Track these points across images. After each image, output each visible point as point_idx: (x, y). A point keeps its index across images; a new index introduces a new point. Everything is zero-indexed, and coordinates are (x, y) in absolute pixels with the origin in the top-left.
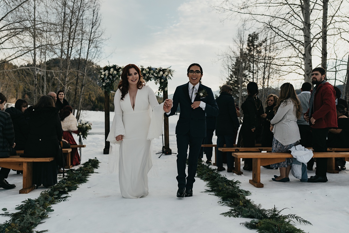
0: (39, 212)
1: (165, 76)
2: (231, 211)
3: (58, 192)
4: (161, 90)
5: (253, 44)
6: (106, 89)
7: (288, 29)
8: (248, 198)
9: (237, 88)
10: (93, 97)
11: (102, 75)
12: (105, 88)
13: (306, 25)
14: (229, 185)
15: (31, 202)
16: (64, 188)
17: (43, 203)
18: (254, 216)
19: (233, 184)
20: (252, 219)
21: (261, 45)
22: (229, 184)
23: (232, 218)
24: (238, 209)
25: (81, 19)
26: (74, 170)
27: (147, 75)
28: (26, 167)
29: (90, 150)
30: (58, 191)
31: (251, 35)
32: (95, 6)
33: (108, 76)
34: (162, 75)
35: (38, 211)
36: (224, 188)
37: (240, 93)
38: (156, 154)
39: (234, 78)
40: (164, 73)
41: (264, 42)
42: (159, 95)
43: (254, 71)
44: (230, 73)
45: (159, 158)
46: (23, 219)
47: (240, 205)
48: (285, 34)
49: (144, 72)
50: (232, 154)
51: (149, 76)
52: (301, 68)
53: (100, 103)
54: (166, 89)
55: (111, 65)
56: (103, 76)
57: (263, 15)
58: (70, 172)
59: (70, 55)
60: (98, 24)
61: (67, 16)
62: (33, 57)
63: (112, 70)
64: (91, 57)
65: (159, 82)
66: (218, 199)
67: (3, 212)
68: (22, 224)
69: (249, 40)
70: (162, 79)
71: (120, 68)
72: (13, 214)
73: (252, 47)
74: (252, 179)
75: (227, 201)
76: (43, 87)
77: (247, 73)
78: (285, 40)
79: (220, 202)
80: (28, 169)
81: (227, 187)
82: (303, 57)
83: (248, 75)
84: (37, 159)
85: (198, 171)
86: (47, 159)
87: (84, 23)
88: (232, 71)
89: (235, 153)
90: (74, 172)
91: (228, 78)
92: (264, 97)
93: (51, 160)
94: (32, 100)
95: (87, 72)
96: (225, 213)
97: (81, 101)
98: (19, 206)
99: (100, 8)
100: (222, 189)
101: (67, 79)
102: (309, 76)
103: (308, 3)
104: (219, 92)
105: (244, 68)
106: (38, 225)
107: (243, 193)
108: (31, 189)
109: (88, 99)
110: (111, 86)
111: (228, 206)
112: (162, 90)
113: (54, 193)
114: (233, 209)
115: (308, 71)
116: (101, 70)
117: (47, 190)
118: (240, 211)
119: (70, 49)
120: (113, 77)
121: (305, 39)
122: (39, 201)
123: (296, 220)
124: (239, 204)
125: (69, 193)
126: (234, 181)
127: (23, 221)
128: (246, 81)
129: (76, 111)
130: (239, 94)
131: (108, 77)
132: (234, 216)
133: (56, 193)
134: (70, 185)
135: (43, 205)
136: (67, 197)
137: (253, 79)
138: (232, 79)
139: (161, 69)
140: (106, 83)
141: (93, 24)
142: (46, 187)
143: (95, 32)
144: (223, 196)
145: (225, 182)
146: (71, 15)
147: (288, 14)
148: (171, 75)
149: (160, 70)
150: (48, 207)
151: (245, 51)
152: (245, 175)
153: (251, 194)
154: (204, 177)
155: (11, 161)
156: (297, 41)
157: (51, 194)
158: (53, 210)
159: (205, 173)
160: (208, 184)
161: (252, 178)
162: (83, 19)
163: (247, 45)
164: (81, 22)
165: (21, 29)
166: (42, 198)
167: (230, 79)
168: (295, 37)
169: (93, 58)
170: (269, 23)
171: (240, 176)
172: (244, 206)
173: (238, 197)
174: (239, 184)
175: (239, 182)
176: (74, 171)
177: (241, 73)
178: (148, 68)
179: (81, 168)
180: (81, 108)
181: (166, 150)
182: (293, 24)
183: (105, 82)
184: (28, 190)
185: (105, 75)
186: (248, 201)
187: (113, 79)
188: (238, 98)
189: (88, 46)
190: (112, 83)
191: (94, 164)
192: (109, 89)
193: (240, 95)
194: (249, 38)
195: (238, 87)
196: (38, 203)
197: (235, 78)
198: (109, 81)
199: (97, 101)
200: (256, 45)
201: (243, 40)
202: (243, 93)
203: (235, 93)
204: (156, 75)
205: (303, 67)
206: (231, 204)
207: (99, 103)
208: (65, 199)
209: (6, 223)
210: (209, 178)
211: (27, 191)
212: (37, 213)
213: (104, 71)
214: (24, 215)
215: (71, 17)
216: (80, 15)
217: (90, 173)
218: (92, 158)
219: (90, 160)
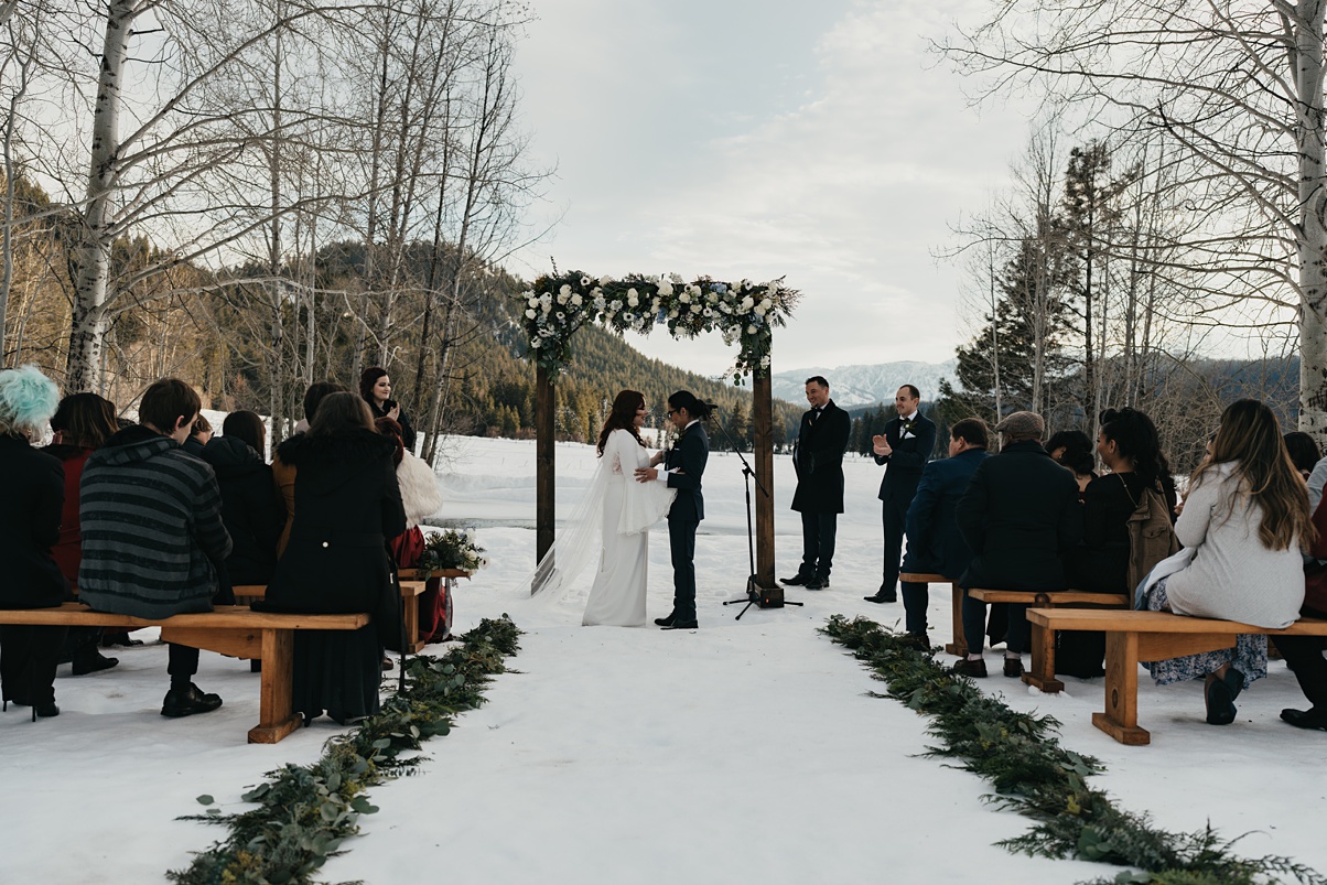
0: (330, 814)
1: (763, 313)
2: (1034, 835)
3: (388, 740)
4: (745, 364)
5: (1087, 186)
6: (544, 361)
7: (1233, 129)
8: (1094, 783)
9: (1023, 354)
10: (479, 384)
11: (529, 308)
12: (539, 359)
13: (1307, 114)
14: (1019, 731)
15: (298, 776)
16: (405, 729)
17: (339, 783)
18: (1126, 857)
19: (1031, 730)
20: (1123, 869)
21: (1119, 188)
22: (1017, 727)
23: (1039, 859)
24: (1061, 826)
25: (441, 98)
26: (431, 659)
27: (696, 309)
28: (272, 647)
29: (480, 586)
30: (384, 737)
31: (1080, 151)
32: (493, 49)
33: (549, 314)
34: (752, 309)
35: (328, 812)
36: (1001, 743)
37: (1036, 373)
38: (725, 604)
39: (1014, 316)
40: (757, 302)
41: (1131, 177)
42: (737, 383)
43: (1093, 290)
44: (996, 295)
45: (738, 618)
46: (275, 838)
47: (1070, 813)
48: (1221, 150)
49: (684, 298)
50: (1027, 614)
51: (701, 312)
52: (1286, 279)
53: (505, 407)
54: (764, 362)
55: (563, 272)
56: (531, 314)
57: (1136, 77)
58: (419, 667)
59: (402, 230)
60: (502, 119)
61: (391, 90)
62: (270, 241)
63: (565, 290)
64: (477, 238)
65: (739, 336)
66: (981, 785)
67: (202, 810)
68: (274, 857)
69: (1071, 171)
70: (751, 323)
71: (595, 283)
72: (234, 816)
73: (1085, 199)
74: (1104, 711)
75: (1013, 792)
76: (303, 349)
77: (1066, 297)
78: (1223, 171)
79: (989, 796)
80: (279, 653)
81: (1014, 740)
82: (1293, 237)
83: (1069, 304)
84: (311, 618)
85: (893, 675)
86: (345, 618)
87: (453, 113)
88: (1005, 288)
89: (1039, 611)
90: (433, 666)
91: (990, 316)
92: (1132, 390)
93: (359, 625)
94: (266, 397)
95: (464, 292)
96: (1011, 842)
97: (438, 401)
98: (255, 788)
99: (512, 57)
100: (993, 745)
101: (388, 319)
102: (1318, 311)
103: (1316, 28)
104: (954, 368)
105: (1051, 279)
106: (327, 863)
107: (1074, 764)
108: (287, 728)
109: (460, 392)
110: (560, 351)
111: (1022, 814)
112: (748, 365)
113: (374, 746)
114: (1042, 825)
115: (1315, 291)
116: (525, 290)
117: (345, 732)
118: (1071, 834)
119: (402, 209)
120: (570, 317)
121: (1303, 169)
122: (323, 775)
123: (1297, 880)
124: (1066, 808)
125: (423, 744)
126: (1037, 719)
127: (276, 844)
128: (1060, 325)
129: (421, 437)
130: (1033, 375)
131: (551, 316)
132: (1048, 854)
133: (381, 744)
134: (428, 717)
135: (340, 788)
136: (417, 760)
137: (1088, 318)
138: (1005, 319)
139: (748, 288)
140: (543, 339)
141: (486, 120)
142: (339, 720)
143: (493, 148)
144: (998, 774)
145: (999, 719)
146: (405, 87)
147: (1233, 70)
148: (786, 308)
149: (743, 292)
150: (355, 796)
151: (1059, 211)
152: (1073, 694)
153: (1104, 768)
154: (919, 699)
155: (222, 626)
156: (1271, 173)
157: (364, 749)
158: (375, 809)
159: (921, 682)
160: (937, 726)
161: (1104, 707)
162: (448, 100)
163: (1065, 188)
164: (443, 109)
165: (237, 140)
166: (334, 764)
167: (1000, 319)
168: (1264, 161)
169: (484, 241)
170: (1160, 109)
171: (1053, 696)
172: (1082, 814)
173: (1059, 780)
174: (1055, 728)
175: (1056, 723)
176: (433, 662)
177: (1041, 296)
178: (699, 283)
179: (455, 651)
180: (438, 426)
181: (762, 592)
182: (1253, 111)
183: (540, 337)
184: (278, 732)
185: (539, 309)
186: (1098, 799)
187: (568, 324)
188: (1029, 391)
189: (467, 197)
190: (564, 338)
191: (499, 638)
192: (555, 361)
193: (1037, 379)
194: (1073, 162)
195: (1031, 352)
196: (321, 779)
197: (1019, 315)
198: (553, 333)
199: (492, 402)
200: (1101, 189)
201: (1048, 172)
202: (1046, 374)
203: (1016, 373)
204: (729, 310)
205: (1295, 275)
206: (1033, 806)
207: (502, 408)
208: (413, 770)
209: (215, 851)
210: (936, 703)
211: (274, 735)
212: (326, 818)
213: (538, 296)
214: (279, 823)
215: (405, 93)
216: (438, 83)
217: (489, 673)
218: (494, 616)
219: (486, 625)
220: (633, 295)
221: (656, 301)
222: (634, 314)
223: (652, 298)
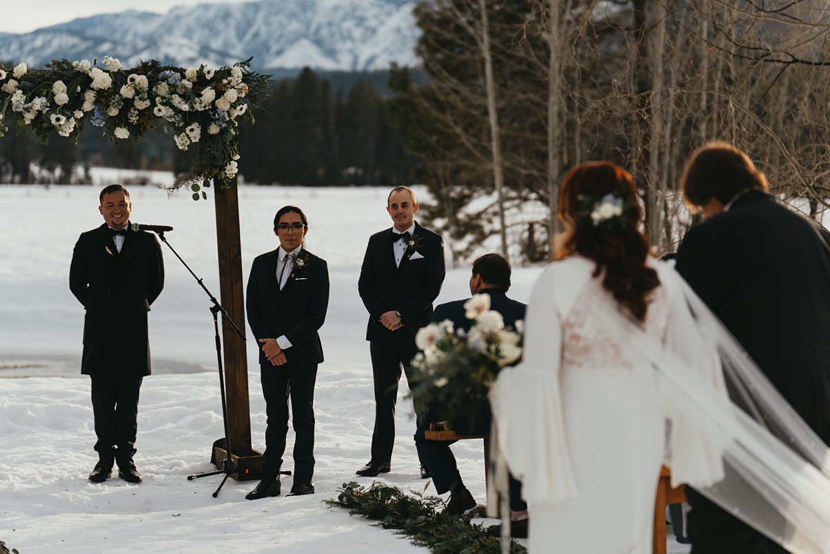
1: (227, 107)
34: (213, 103)
38: (188, 478)
40: (219, 94)
42: (195, 196)
45: (215, 495)
49: (127, 92)
65: (198, 137)
70: (215, 120)
139: (208, 77)
149: (202, 81)
178: (145, 69)
181: (240, 460)
204: (185, 107)
220: (60, 89)
221: (90, 96)
222: (63, 114)
223: (83, 91)
